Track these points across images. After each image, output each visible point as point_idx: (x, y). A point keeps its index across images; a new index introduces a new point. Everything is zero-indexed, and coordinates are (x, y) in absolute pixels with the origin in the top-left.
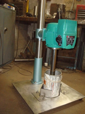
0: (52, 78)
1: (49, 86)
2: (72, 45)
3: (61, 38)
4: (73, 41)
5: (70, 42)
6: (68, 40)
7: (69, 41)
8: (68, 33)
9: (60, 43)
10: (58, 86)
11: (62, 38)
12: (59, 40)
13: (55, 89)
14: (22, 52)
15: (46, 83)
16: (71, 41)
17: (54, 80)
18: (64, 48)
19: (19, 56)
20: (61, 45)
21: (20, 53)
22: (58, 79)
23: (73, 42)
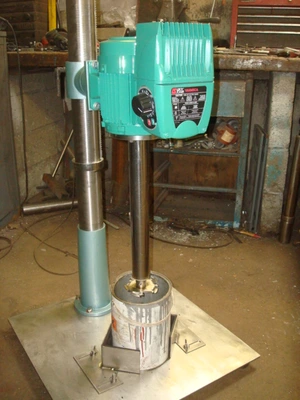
0: (137, 311)
1: (129, 338)
2: (197, 121)
3: (152, 100)
4: (201, 104)
5: (190, 112)
6: (181, 105)
7: (184, 108)
8: (175, 77)
9: (150, 118)
10: (161, 333)
11: (155, 98)
12: (142, 105)
13: (149, 346)
14: (49, 172)
15: (118, 328)
16: (192, 106)
17: (144, 320)
18: (165, 135)
19: (38, 188)
20: (152, 127)
21: (42, 177)
22: (158, 315)
23: (200, 111)
